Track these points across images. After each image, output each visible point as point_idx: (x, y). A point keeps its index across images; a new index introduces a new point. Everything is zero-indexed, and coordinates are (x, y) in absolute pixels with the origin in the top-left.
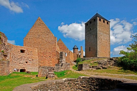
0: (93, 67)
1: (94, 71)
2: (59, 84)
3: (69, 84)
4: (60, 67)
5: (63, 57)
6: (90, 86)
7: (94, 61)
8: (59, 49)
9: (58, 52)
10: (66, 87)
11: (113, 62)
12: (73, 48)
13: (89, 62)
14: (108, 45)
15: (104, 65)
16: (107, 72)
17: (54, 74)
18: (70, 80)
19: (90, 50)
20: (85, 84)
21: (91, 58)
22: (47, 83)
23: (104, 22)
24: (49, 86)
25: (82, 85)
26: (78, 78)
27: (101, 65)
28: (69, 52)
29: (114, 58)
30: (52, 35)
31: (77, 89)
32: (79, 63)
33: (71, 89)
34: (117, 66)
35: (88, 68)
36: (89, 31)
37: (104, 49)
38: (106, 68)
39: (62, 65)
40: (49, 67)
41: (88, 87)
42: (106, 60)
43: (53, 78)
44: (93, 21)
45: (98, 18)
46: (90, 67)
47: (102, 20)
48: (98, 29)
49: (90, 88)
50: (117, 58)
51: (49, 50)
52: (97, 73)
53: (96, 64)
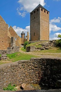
0: (38, 48)
1: (39, 52)
2: (14, 66)
3: (22, 66)
4: (11, 50)
5: (14, 41)
6: (41, 66)
7: (39, 44)
8: (10, 35)
9: (9, 38)
10: (20, 69)
11: (53, 44)
12: (21, 34)
13: (35, 44)
14: (48, 31)
15: (47, 46)
16: (49, 52)
17: (6, 56)
18: (24, 62)
19: (34, 35)
20: (36, 65)
21: (36, 41)
22: (3, 67)
23: (45, 12)
24: (4, 69)
25: (34, 65)
26: (30, 60)
27: (44, 47)
28: (18, 37)
29: (53, 40)
30: (4, 22)
31: (30, 70)
32: (27, 46)
33: (25, 70)
34: (56, 47)
35: (34, 49)
36: (33, 19)
37: (45, 34)
38: (48, 49)
39: (13, 48)
40: (2, 51)
41: (39, 67)
42: (47, 42)
43: (6, 59)
44: (37, 10)
45: (41, 9)
46: (36, 49)
47: (43, 10)
48: (40, 17)
49: (41, 68)
50: (55, 40)
51: (2, 36)
52: (42, 53)
53: (40, 46)
